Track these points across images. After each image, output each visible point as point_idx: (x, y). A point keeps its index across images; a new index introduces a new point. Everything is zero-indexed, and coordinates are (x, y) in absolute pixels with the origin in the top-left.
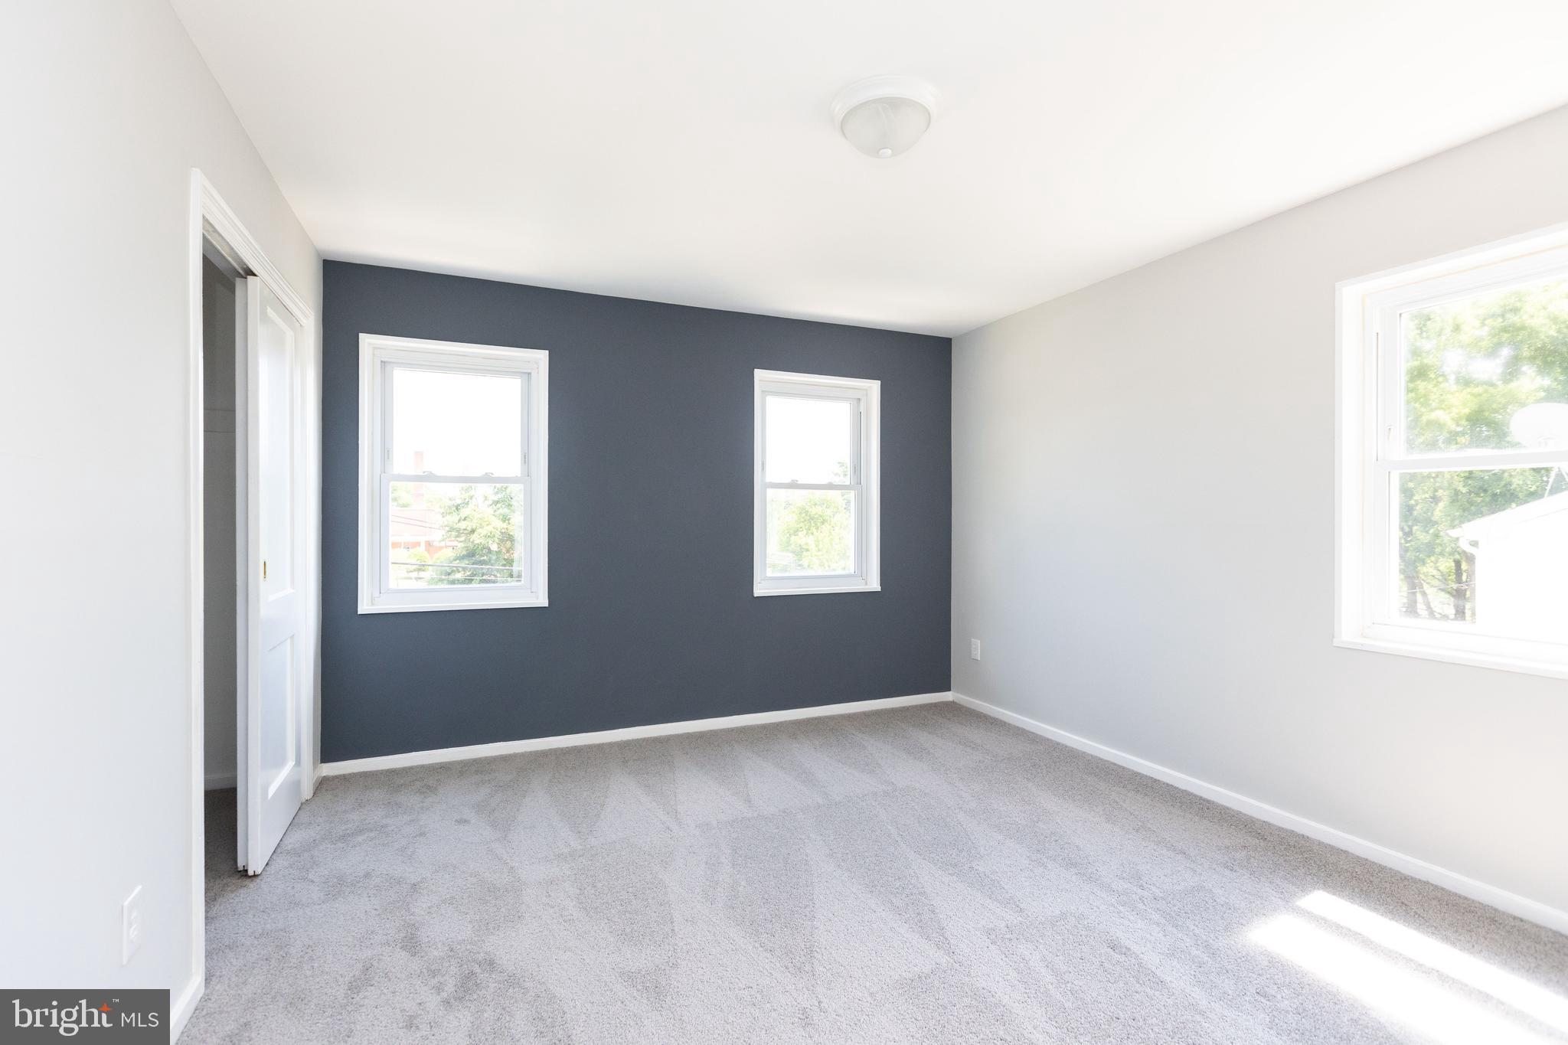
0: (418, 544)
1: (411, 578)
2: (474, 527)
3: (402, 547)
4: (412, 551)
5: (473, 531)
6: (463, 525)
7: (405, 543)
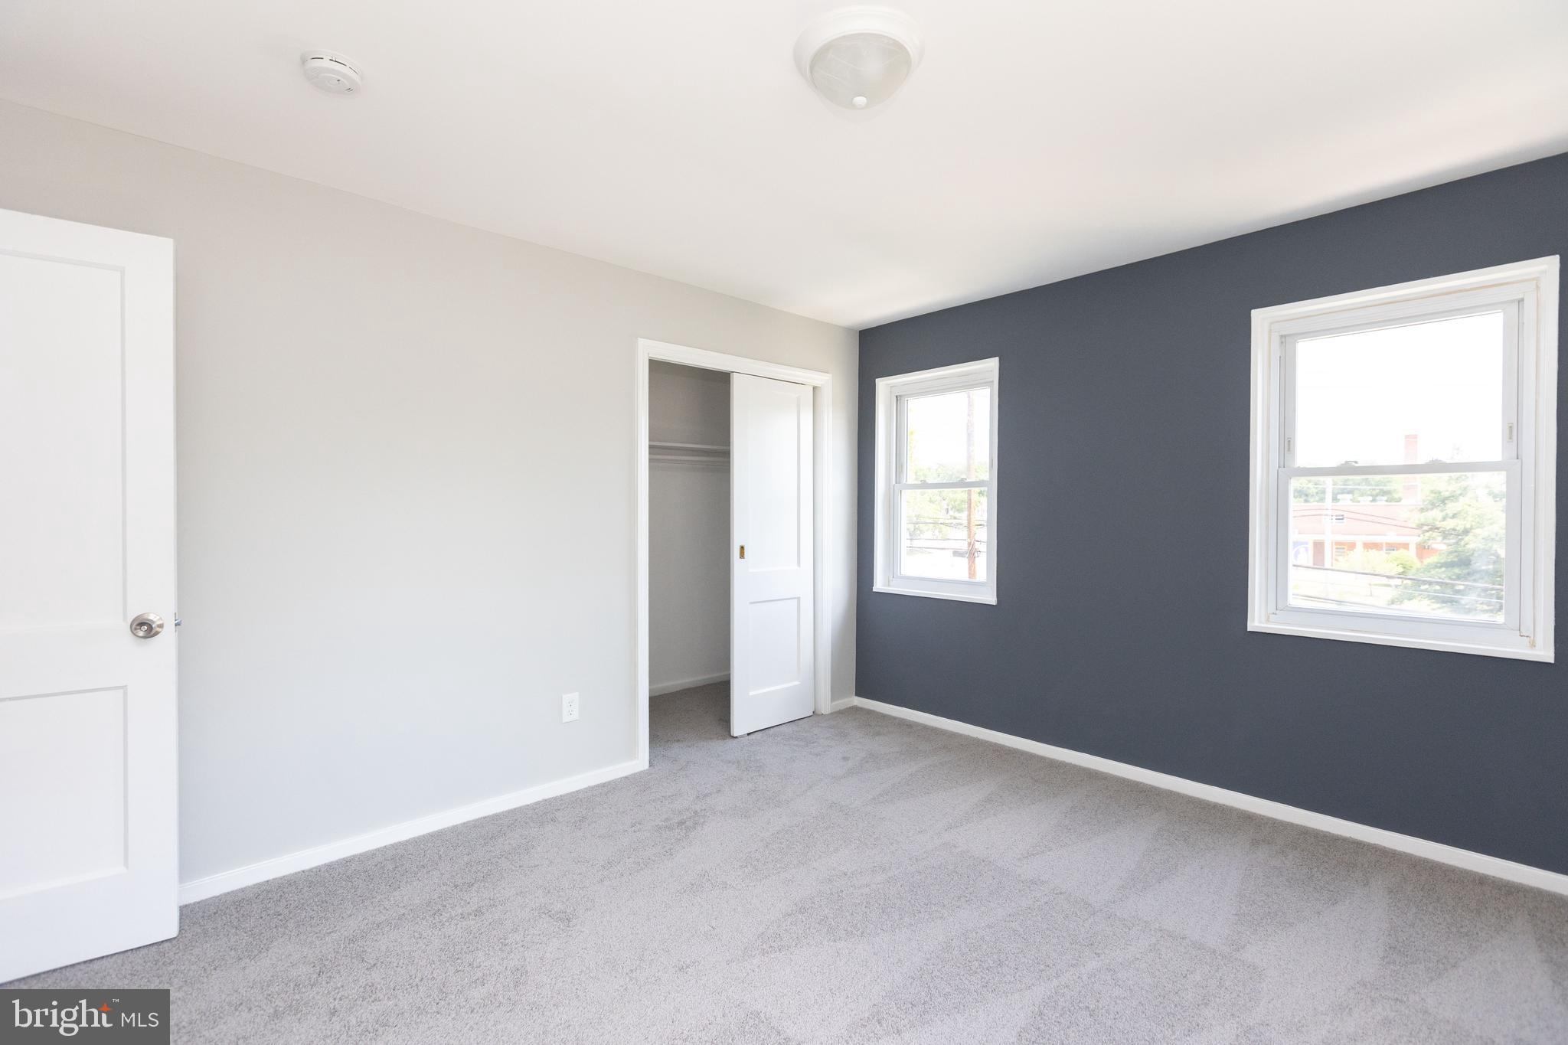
0: (1406, 546)
1: (1389, 586)
2: (1468, 526)
3: (1384, 549)
4: (1394, 553)
5: (1466, 532)
6: (1449, 524)
7: (1387, 544)
